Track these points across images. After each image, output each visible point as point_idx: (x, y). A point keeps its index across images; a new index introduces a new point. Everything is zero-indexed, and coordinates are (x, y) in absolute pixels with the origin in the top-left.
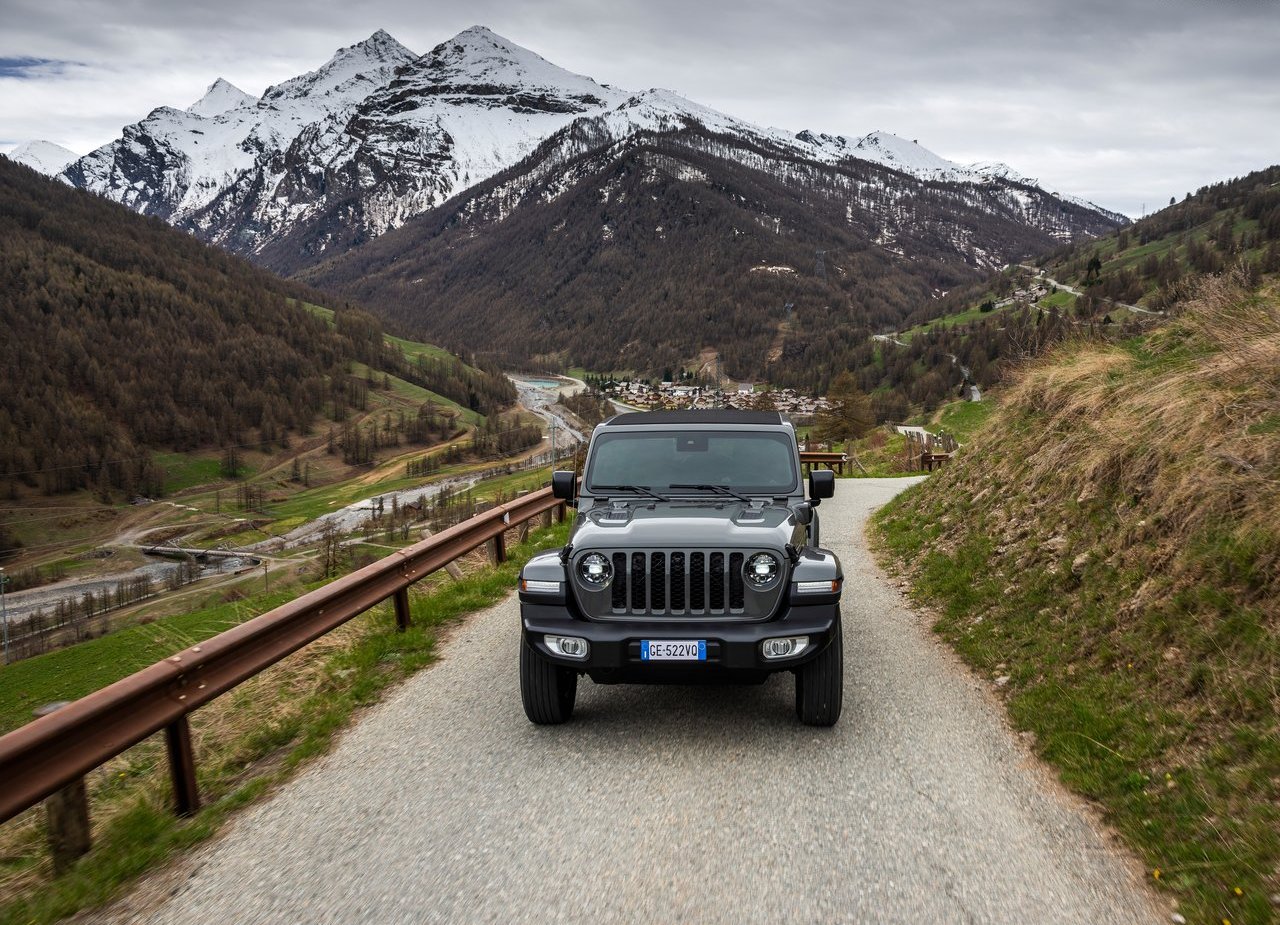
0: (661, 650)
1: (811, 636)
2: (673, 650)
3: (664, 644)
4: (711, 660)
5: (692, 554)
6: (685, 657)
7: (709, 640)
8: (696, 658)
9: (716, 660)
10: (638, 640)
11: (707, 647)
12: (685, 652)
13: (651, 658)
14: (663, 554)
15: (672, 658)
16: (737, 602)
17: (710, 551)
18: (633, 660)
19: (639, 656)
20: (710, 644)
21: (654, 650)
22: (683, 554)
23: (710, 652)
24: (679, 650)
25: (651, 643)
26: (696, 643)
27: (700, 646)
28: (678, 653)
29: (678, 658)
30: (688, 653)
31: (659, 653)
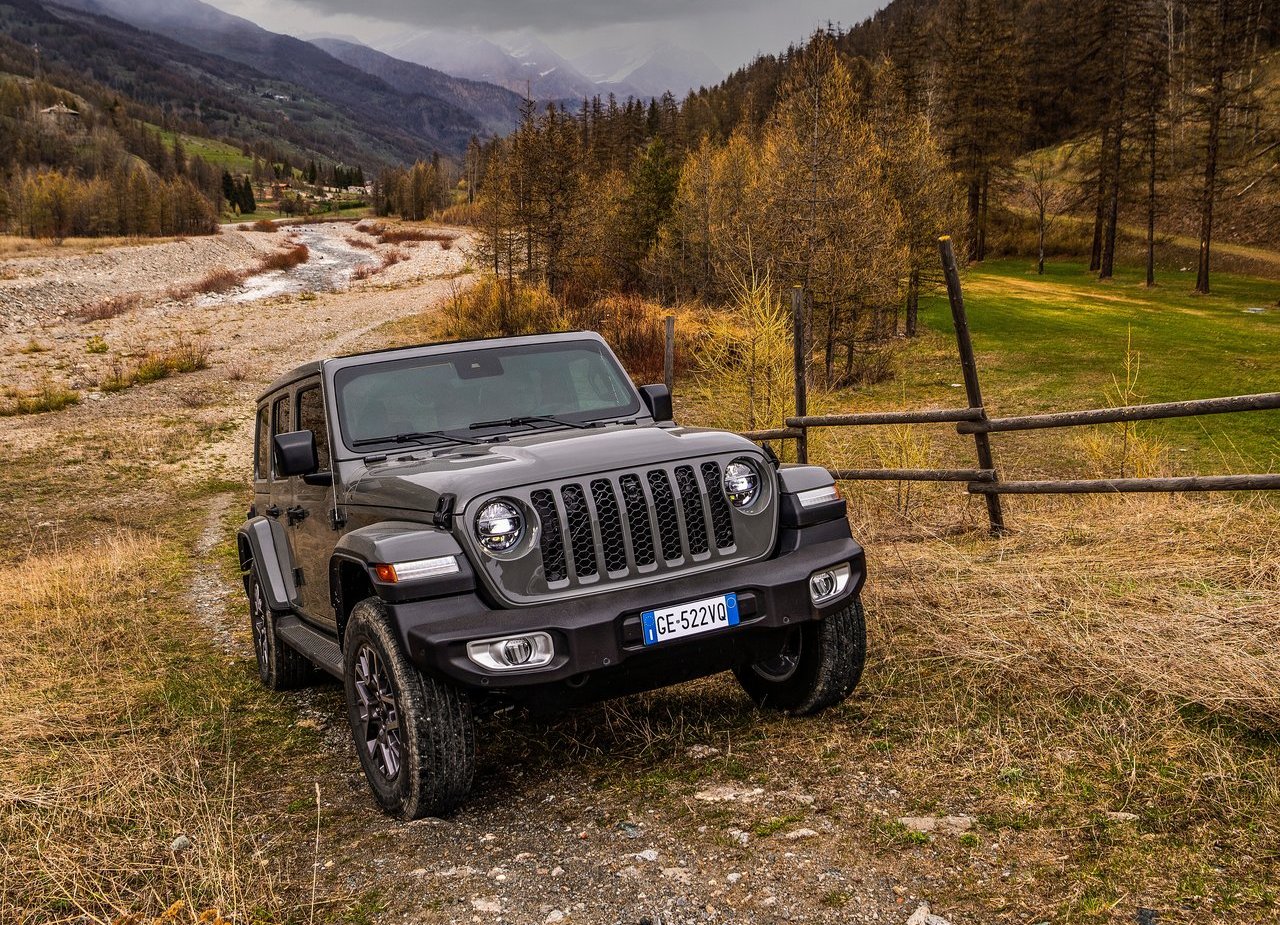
0: (676, 622)
1: (851, 562)
2: (691, 618)
3: (676, 610)
4: (747, 623)
5: (649, 475)
6: (711, 626)
7: (739, 591)
8: (725, 623)
9: (754, 620)
10: (636, 613)
11: (738, 602)
12: (708, 618)
13: (661, 638)
14: (607, 481)
15: (691, 631)
16: (723, 537)
17: (673, 466)
18: (632, 648)
19: (640, 641)
20: (741, 597)
21: (663, 624)
22: (635, 477)
23: (745, 611)
24: (700, 615)
25: (658, 614)
26: (722, 599)
27: (729, 603)
28: (698, 621)
29: (701, 629)
30: (713, 618)
31: (672, 627)
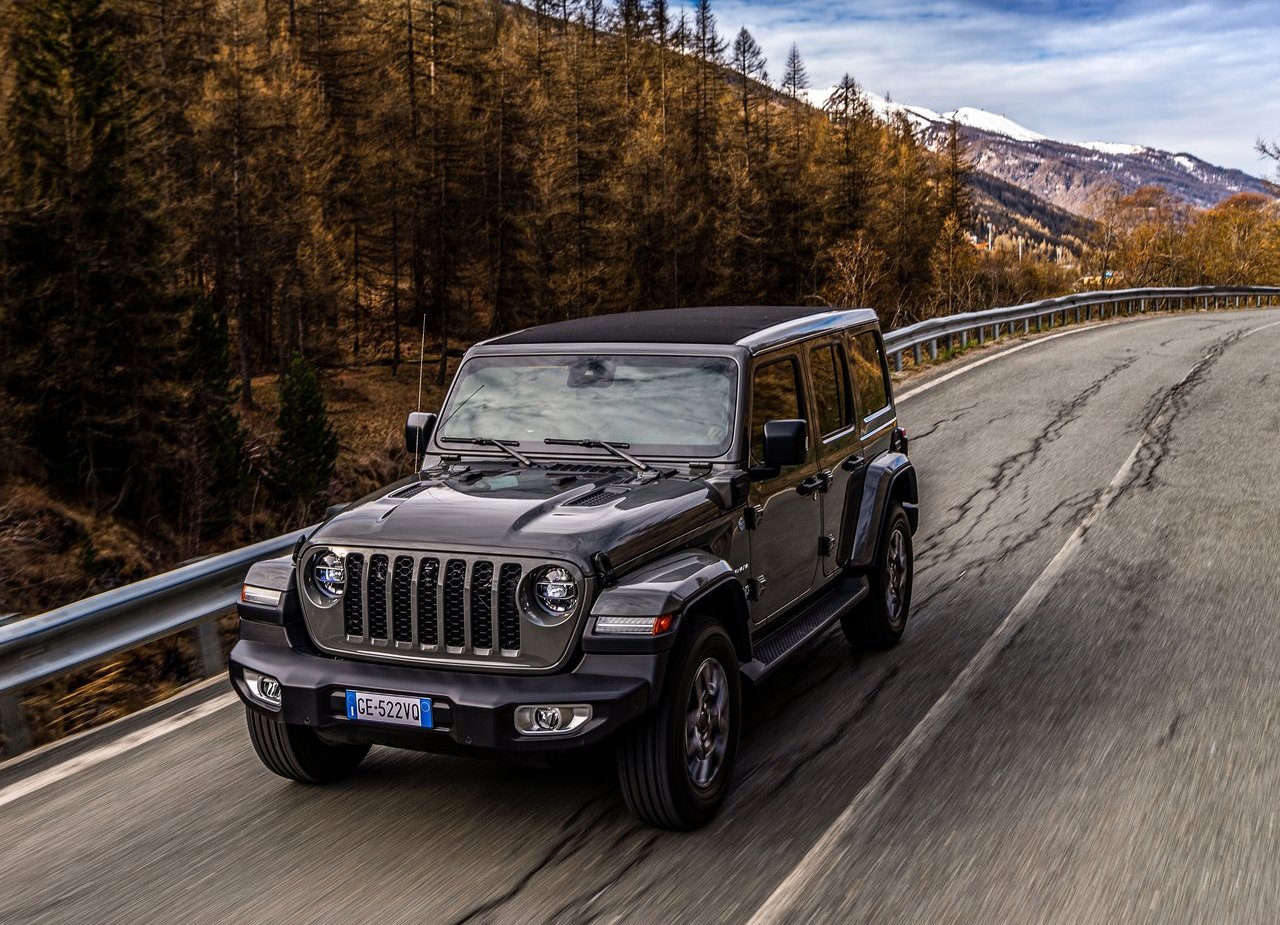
0: (372, 707)
1: (597, 705)
2: (387, 708)
3: (376, 698)
4: (440, 729)
6: (403, 721)
7: (435, 699)
8: (419, 723)
9: (447, 730)
10: (343, 688)
11: (433, 709)
12: (403, 713)
13: (360, 716)
14: (411, 559)
15: (385, 719)
16: (510, 638)
17: (474, 559)
18: (338, 717)
19: (344, 713)
20: (438, 705)
21: (363, 705)
23: (439, 718)
24: (396, 709)
25: (359, 695)
26: (417, 701)
27: (424, 707)
28: (393, 713)
29: (394, 721)
30: (407, 714)
31: (370, 711)
